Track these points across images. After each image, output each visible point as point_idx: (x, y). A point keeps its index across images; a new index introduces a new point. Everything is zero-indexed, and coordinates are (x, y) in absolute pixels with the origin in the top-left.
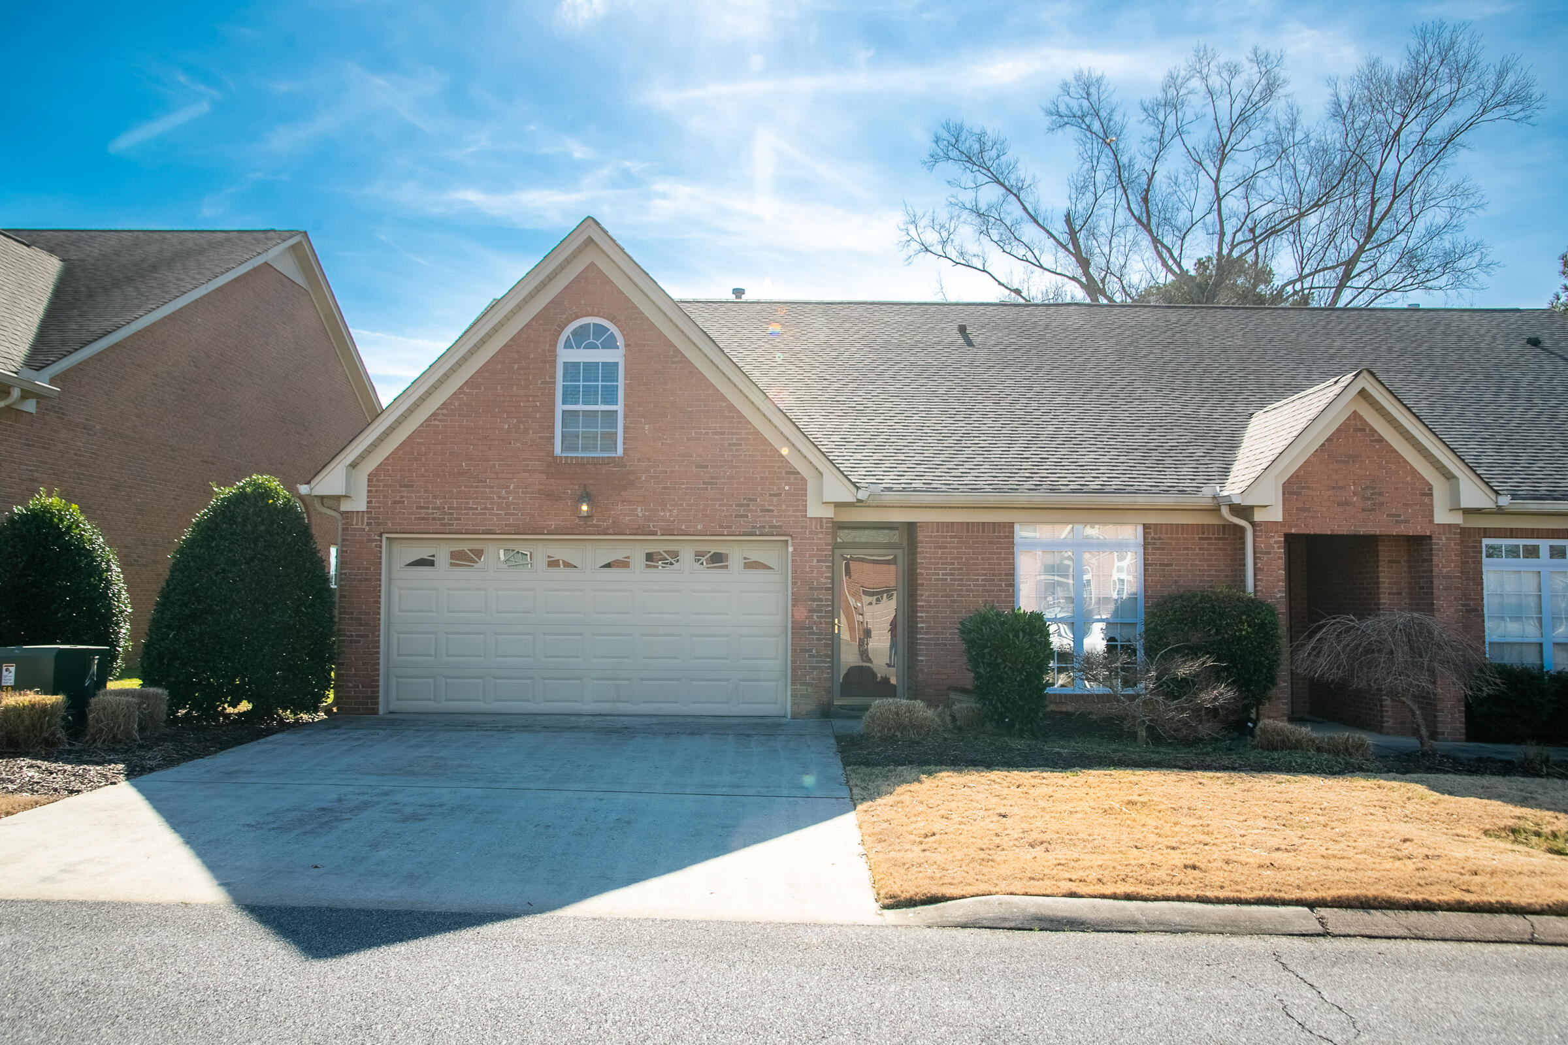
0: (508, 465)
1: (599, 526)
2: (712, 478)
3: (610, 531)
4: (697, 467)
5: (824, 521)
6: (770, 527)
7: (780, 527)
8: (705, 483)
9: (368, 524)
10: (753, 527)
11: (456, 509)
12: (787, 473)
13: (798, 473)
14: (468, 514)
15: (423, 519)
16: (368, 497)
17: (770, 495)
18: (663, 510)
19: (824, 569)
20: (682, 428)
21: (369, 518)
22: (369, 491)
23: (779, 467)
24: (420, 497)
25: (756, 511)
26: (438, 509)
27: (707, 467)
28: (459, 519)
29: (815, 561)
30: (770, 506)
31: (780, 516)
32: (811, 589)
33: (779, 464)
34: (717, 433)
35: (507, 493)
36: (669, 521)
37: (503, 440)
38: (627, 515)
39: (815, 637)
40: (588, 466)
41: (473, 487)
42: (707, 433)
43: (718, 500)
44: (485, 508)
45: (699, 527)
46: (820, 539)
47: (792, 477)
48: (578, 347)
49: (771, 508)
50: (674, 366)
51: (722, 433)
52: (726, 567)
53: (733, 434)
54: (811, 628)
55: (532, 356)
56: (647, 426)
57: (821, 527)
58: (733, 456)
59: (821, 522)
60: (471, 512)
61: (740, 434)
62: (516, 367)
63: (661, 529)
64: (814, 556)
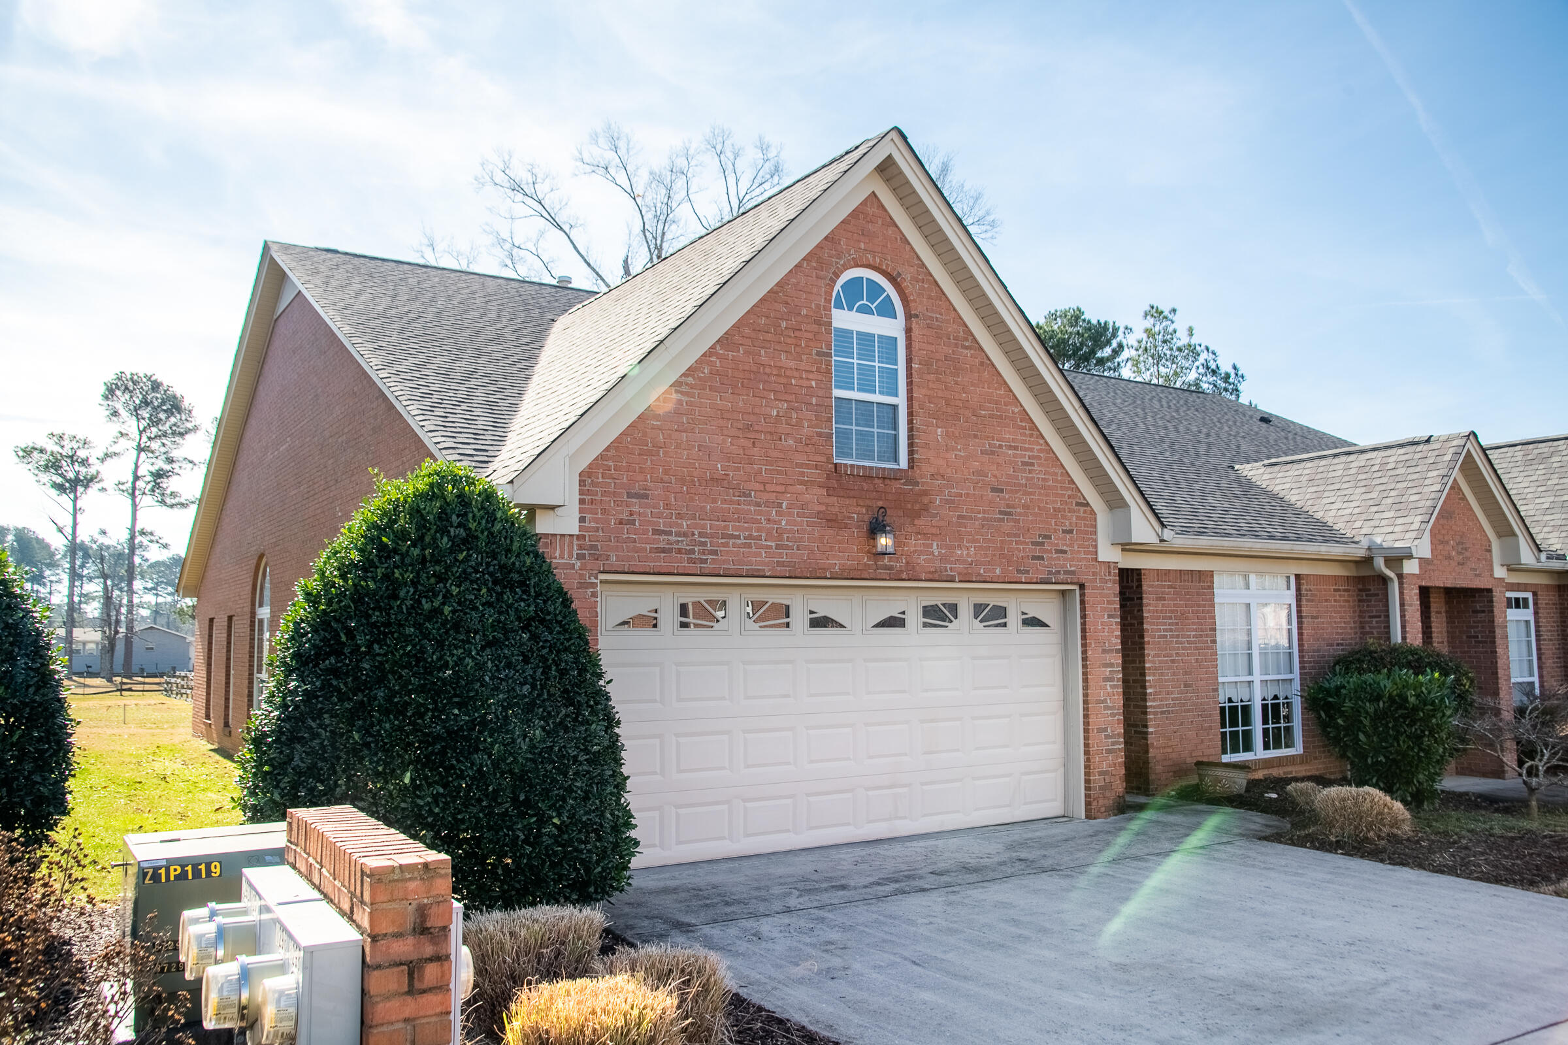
0: (779, 472)
1: (890, 568)
2: (1008, 506)
3: (904, 576)
4: (994, 490)
5: (1112, 566)
6: (1066, 572)
7: (1073, 573)
8: (1001, 513)
9: (580, 557)
10: (1050, 573)
11: (712, 536)
12: (1078, 504)
13: (1088, 504)
14: (726, 545)
15: (664, 551)
16: (581, 510)
17: (1064, 531)
18: (959, 546)
19: (1114, 627)
20: (975, 436)
21: (580, 547)
22: (582, 501)
23: (1069, 497)
24: (660, 515)
25: (1050, 551)
26: (685, 535)
27: (1002, 491)
28: (715, 553)
29: (1106, 617)
30: (1064, 545)
31: (1073, 559)
32: (1104, 651)
33: (1070, 493)
34: (1010, 448)
35: (779, 514)
36: (965, 562)
37: (771, 433)
38: (921, 553)
39: (1109, 712)
40: (876, 481)
41: (731, 502)
42: (1000, 446)
43: (1015, 535)
44: (750, 537)
45: (998, 571)
46: (1109, 588)
47: (1082, 509)
48: (850, 309)
49: (1065, 548)
50: (966, 351)
51: (1016, 448)
52: (1005, 625)
53: (1026, 449)
54: (1105, 701)
55: (804, 312)
56: (939, 430)
57: (1110, 572)
58: (1027, 479)
59: (1109, 567)
60: (731, 541)
61: (1032, 450)
62: (784, 324)
63: (959, 574)
64: (1104, 609)
